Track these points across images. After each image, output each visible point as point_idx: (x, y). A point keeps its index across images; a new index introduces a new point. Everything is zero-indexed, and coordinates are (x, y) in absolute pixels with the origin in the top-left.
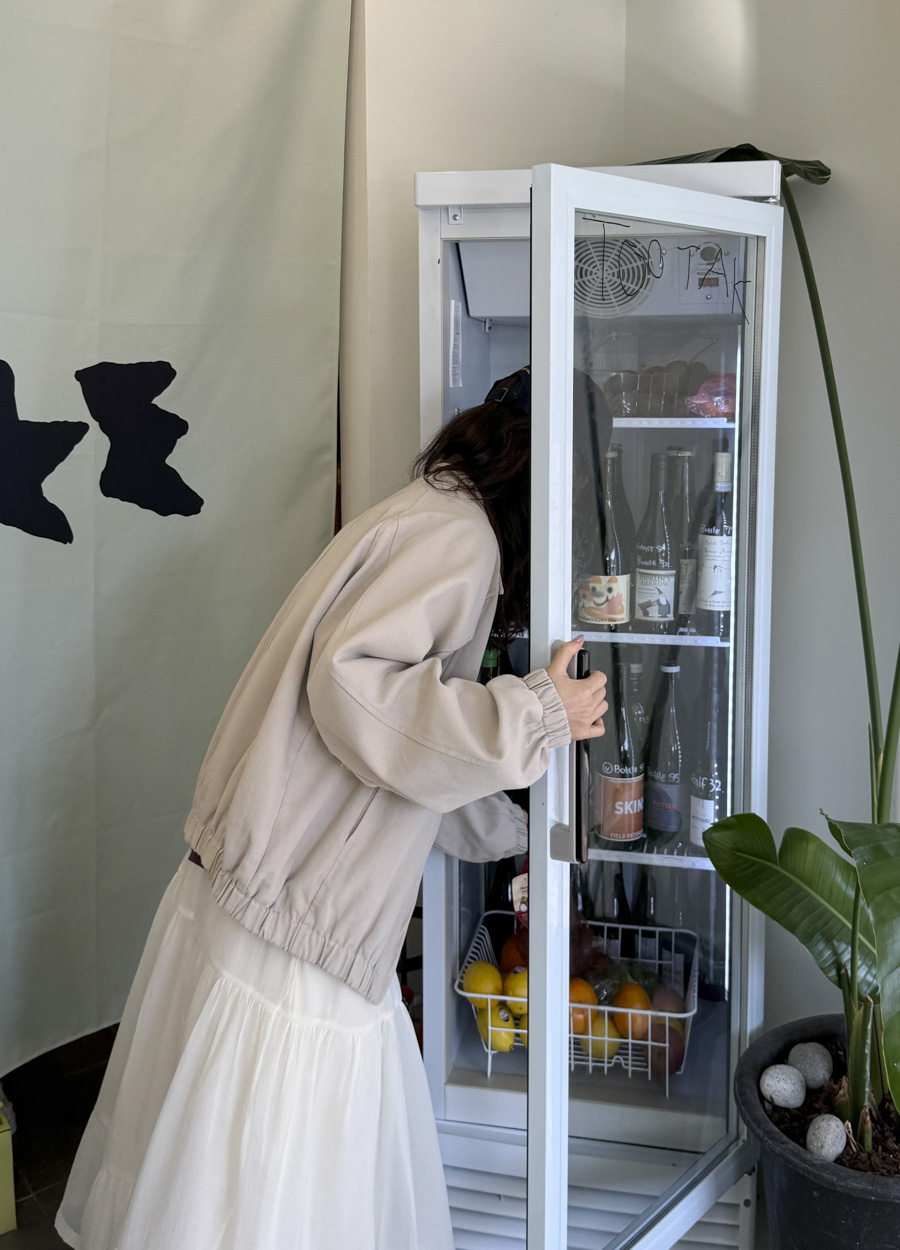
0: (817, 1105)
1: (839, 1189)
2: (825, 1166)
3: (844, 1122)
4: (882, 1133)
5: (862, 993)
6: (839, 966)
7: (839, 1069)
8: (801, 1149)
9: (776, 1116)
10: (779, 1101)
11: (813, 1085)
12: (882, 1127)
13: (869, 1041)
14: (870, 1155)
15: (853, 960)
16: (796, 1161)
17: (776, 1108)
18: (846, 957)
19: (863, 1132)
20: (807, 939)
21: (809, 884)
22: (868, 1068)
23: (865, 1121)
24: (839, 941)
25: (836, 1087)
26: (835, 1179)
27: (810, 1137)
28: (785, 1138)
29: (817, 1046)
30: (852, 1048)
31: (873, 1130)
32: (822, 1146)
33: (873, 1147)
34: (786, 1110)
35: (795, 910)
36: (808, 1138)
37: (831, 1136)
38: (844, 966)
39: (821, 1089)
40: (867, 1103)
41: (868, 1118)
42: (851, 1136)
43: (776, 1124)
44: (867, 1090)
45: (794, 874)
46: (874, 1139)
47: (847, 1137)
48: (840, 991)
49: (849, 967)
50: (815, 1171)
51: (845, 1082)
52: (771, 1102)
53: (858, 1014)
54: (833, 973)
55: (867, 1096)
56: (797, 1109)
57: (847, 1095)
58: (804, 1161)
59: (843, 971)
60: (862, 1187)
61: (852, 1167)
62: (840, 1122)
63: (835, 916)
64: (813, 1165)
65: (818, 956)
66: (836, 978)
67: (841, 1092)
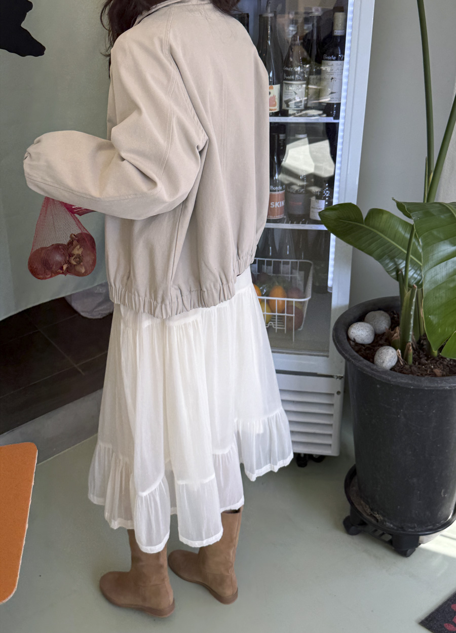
0: (381, 342)
1: (392, 383)
2: (385, 372)
3: (396, 350)
4: (418, 355)
5: (411, 283)
6: (398, 270)
7: (394, 323)
8: (371, 364)
9: (357, 348)
10: (359, 340)
11: (378, 332)
12: (419, 353)
13: (413, 308)
14: (411, 366)
15: (406, 267)
16: (368, 369)
17: (357, 344)
18: (403, 265)
19: (407, 355)
20: (379, 258)
21: (382, 232)
22: (412, 321)
23: (409, 349)
24: (399, 258)
25: (392, 332)
26: (390, 378)
27: (376, 357)
28: (362, 358)
29: (382, 312)
30: (403, 312)
31: (413, 354)
32: (383, 362)
33: (413, 363)
34: (363, 345)
35: (373, 245)
36: (375, 359)
37: (389, 357)
38: (401, 270)
39: (383, 334)
40: (410, 340)
41: (411, 347)
42: (400, 357)
43: (357, 352)
44: (411, 333)
45: (373, 228)
46: (414, 358)
47: (398, 358)
48: (397, 283)
49: (404, 270)
50: (378, 374)
51: (398, 329)
52: (354, 341)
53: (407, 294)
54: (394, 273)
55: (410, 336)
56: (369, 344)
57: (399, 337)
58: (372, 370)
59: (400, 272)
60: (406, 381)
61: (401, 372)
62: (394, 350)
63: (397, 247)
64: (377, 371)
65: (385, 266)
66: (395, 276)
67: (396, 335)
